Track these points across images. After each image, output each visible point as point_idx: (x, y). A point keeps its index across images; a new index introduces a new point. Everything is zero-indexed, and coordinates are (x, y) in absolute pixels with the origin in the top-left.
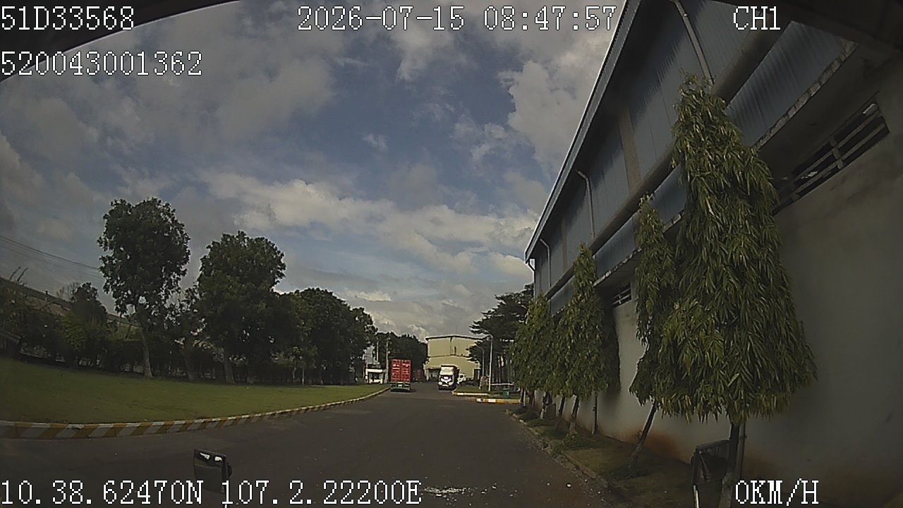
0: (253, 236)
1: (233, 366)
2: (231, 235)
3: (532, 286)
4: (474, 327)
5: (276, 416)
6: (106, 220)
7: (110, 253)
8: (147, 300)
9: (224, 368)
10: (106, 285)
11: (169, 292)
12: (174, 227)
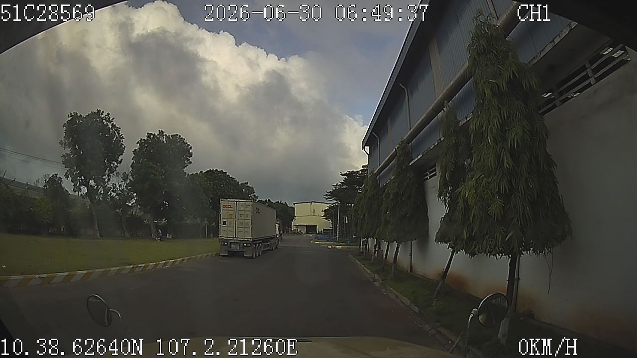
0: (168, 133)
1: (157, 226)
3: (367, 165)
4: (327, 195)
6: (65, 128)
8: (95, 183)
9: (150, 229)
10: (66, 173)
11: (110, 176)
12: (114, 130)
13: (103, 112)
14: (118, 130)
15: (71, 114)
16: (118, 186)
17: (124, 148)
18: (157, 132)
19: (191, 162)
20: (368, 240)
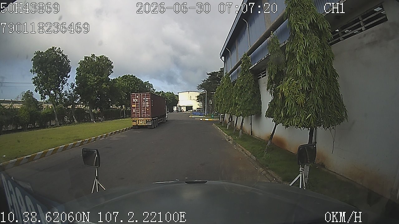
0: (98, 55)
1: (94, 113)
2: (88, 56)
3: (223, 69)
4: (198, 87)
5: (113, 134)
6: (33, 61)
7: (36, 75)
8: (54, 92)
9: (90, 115)
10: (36, 89)
11: (63, 86)
12: (63, 57)
13: (56, 48)
14: (66, 57)
15: (36, 52)
16: (68, 92)
17: (71, 68)
18: (90, 55)
19: (113, 72)
20: (224, 115)
